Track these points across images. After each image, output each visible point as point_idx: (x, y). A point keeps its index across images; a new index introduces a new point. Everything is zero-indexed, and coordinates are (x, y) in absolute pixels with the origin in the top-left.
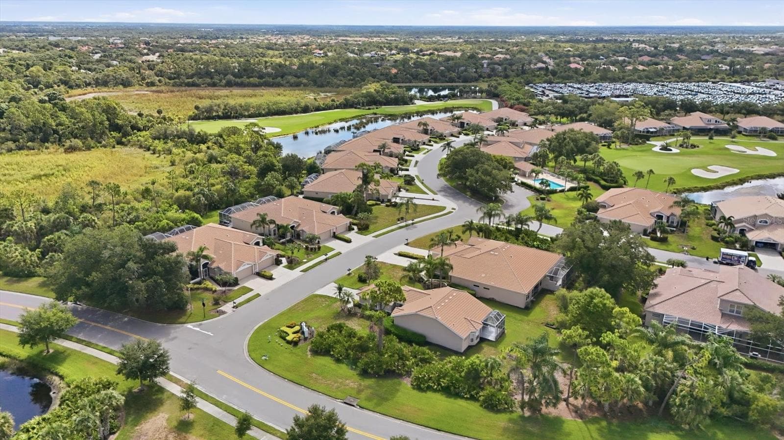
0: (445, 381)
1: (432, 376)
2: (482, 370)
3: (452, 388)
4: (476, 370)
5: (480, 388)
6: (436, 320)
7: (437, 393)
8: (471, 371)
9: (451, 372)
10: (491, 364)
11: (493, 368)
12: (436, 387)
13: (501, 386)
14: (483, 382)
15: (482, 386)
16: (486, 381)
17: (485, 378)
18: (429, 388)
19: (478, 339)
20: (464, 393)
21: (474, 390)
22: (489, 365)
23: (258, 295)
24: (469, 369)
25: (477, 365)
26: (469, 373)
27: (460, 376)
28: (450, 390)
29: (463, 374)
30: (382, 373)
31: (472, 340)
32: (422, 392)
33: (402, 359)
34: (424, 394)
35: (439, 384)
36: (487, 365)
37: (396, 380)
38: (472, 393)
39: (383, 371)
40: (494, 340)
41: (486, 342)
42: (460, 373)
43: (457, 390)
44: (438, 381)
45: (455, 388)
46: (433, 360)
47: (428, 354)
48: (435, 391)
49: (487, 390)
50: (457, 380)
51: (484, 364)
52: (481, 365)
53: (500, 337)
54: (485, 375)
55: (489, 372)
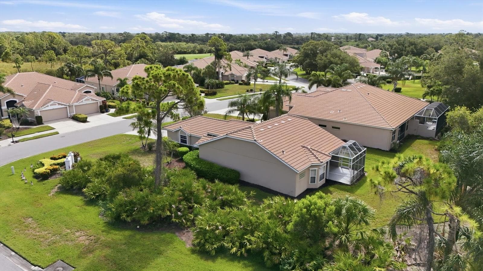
0: (252, 239)
1: (231, 228)
2: (330, 219)
3: (266, 254)
4: (316, 219)
5: (325, 256)
6: (254, 145)
7: (236, 263)
8: (307, 220)
9: (267, 221)
10: (348, 210)
11: (350, 217)
12: (234, 250)
13: (368, 253)
14: (331, 245)
15: (329, 253)
16: (337, 242)
17: (335, 235)
18: (222, 252)
19: (323, 181)
20: (290, 264)
21: (312, 258)
22: (344, 211)
23: (57, 133)
24: (302, 216)
25: (319, 209)
26: (302, 223)
27: (286, 232)
28: (263, 258)
29: (290, 227)
30: (145, 221)
31: (313, 180)
32: (207, 259)
33: (187, 200)
34: (210, 263)
35: (242, 245)
36: (338, 212)
37: (168, 236)
38: (307, 265)
39: (146, 218)
40: (349, 183)
41: (336, 185)
42: (286, 223)
43: (276, 259)
44: (241, 238)
45: (273, 254)
46: (243, 203)
47: (235, 193)
48: (234, 258)
49: (339, 260)
50: (277, 237)
51: (333, 208)
52: (328, 209)
53: (358, 180)
54: (336, 230)
55: (344, 225)
